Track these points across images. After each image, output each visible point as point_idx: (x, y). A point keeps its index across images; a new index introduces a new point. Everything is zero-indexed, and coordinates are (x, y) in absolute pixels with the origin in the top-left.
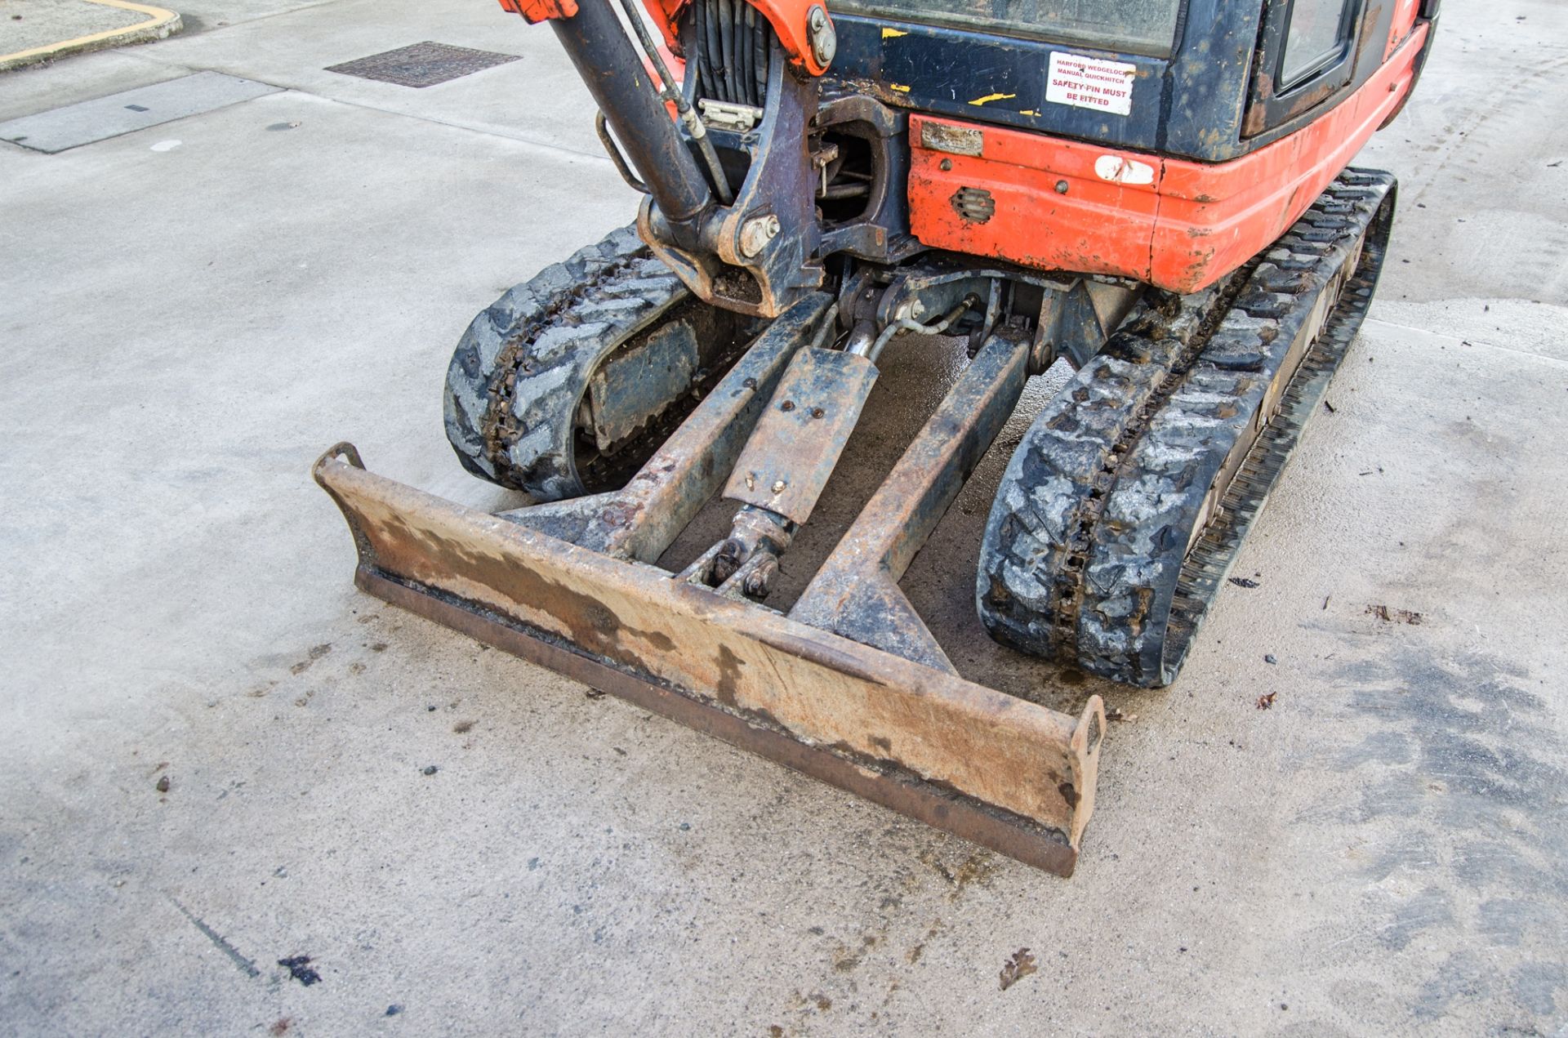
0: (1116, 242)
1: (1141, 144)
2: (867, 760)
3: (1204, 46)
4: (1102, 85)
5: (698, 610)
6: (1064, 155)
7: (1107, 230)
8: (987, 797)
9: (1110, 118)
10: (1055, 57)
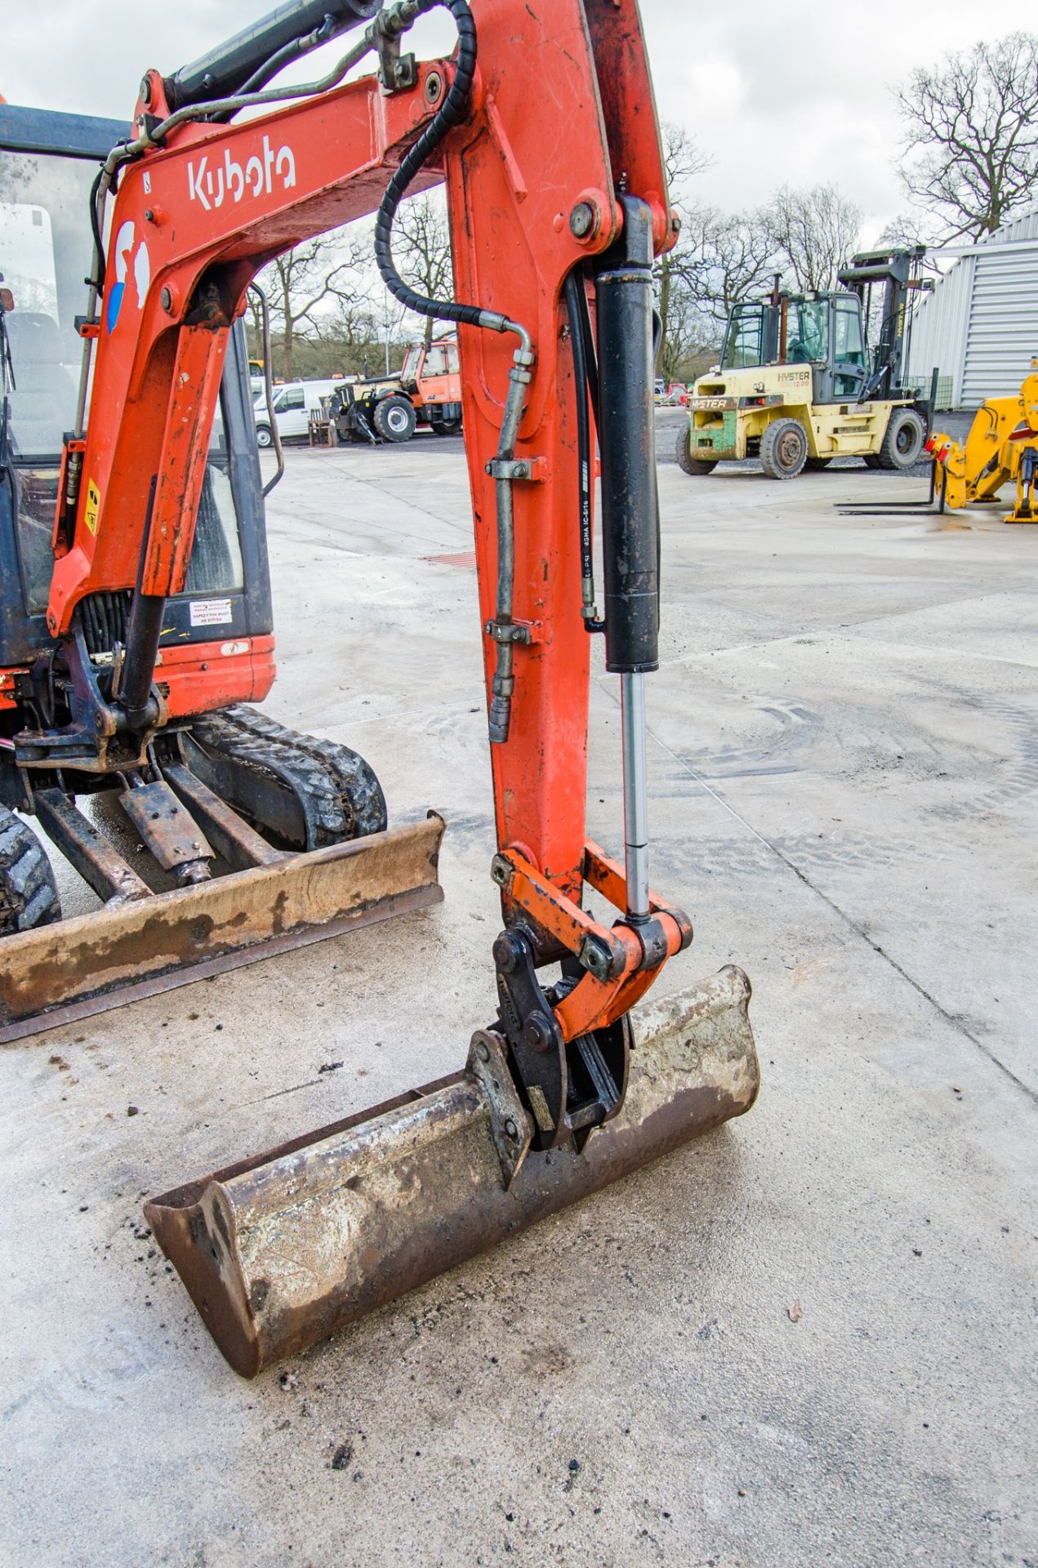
0: (237, 684)
1: (239, 634)
2: (352, 910)
3: (257, 583)
4: (217, 612)
5: (280, 870)
6: (204, 650)
7: (232, 680)
8: (404, 889)
9: (223, 626)
10: (193, 605)
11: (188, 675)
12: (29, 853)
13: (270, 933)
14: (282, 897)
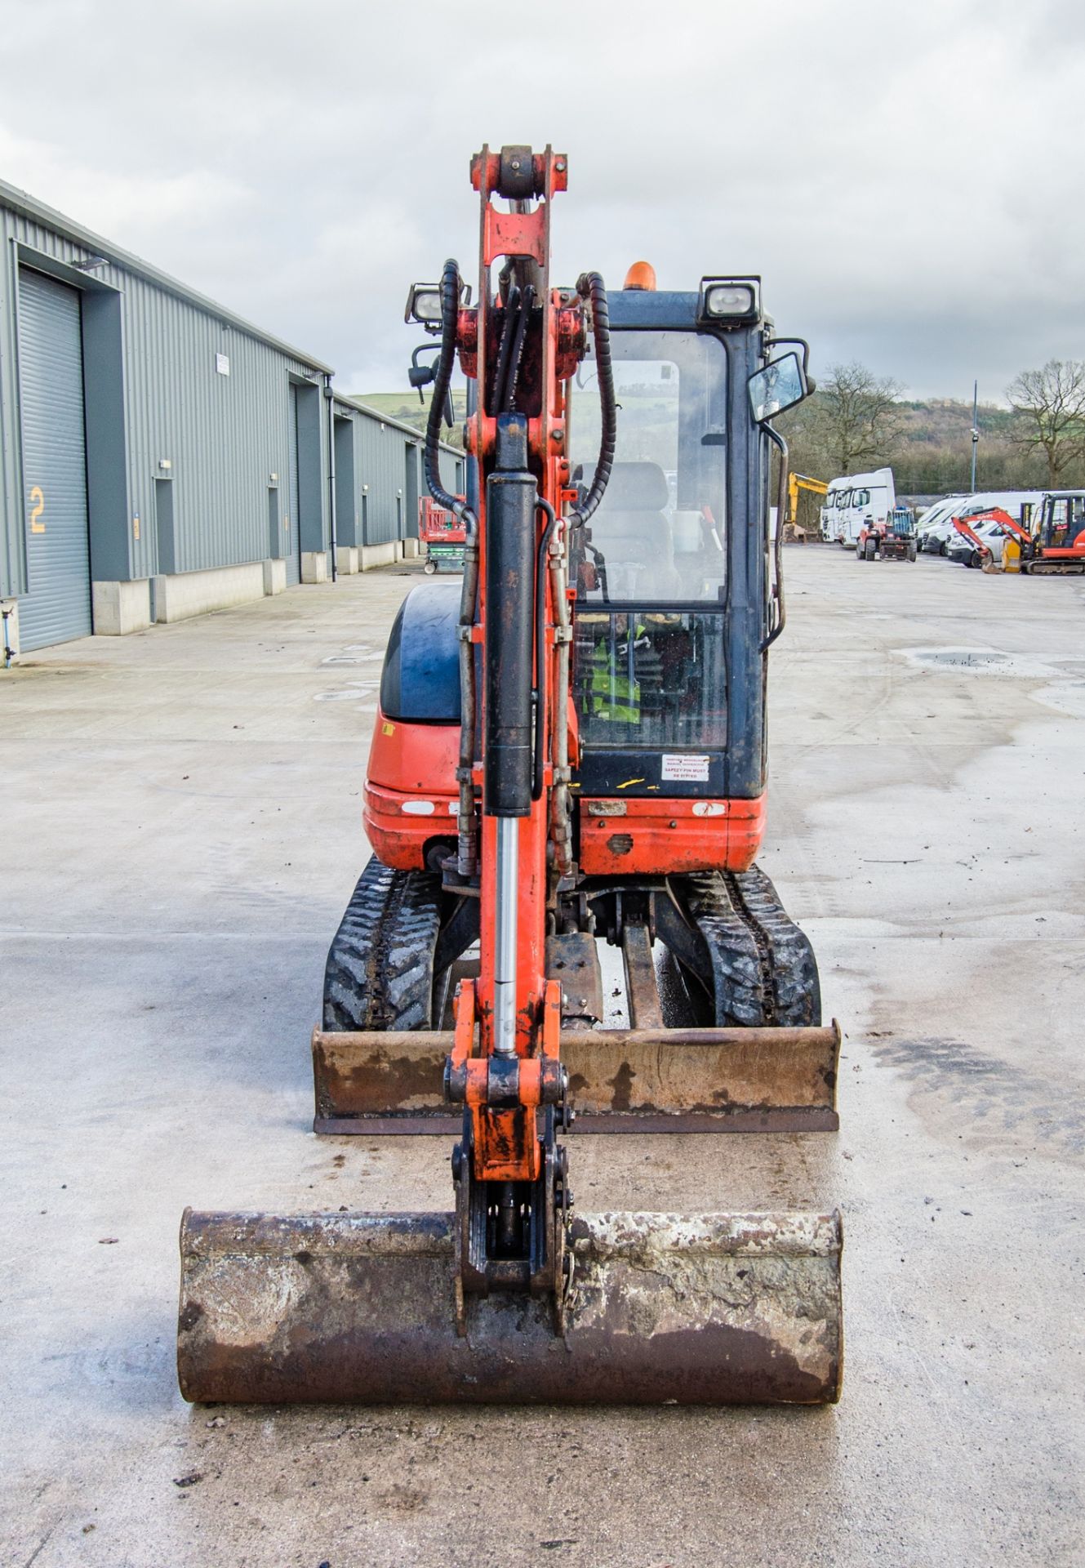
0: (708, 848)
1: (716, 794)
2: (714, 1109)
3: (742, 743)
4: (692, 768)
5: (619, 1039)
6: (674, 806)
7: (703, 843)
8: (786, 1104)
9: (697, 784)
10: (665, 757)
11: (656, 831)
12: (414, 969)
13: (608, 1107)
14: (626, 1072)
